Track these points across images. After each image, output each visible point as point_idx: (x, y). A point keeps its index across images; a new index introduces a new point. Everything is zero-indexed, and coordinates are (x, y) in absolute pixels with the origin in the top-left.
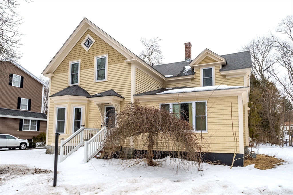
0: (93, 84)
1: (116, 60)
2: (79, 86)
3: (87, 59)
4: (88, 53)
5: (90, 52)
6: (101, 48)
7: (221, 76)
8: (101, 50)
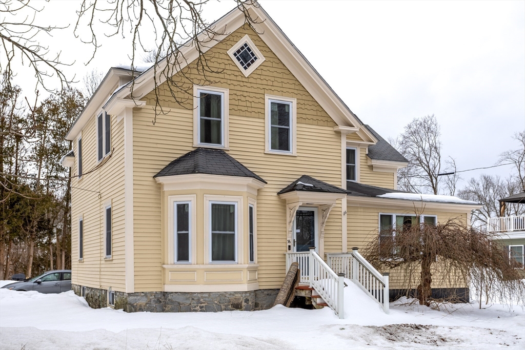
0: (263, 155)
1: (312, 117)
2: (227, 152)
3: (245, 94)
4: (246, 80)
5: (251, 80)
6: (280, 80)
7: (367, 167)
8: (280, 85)
